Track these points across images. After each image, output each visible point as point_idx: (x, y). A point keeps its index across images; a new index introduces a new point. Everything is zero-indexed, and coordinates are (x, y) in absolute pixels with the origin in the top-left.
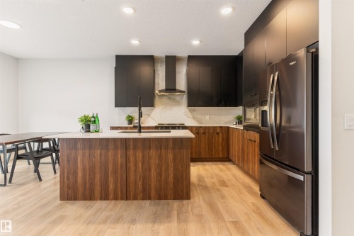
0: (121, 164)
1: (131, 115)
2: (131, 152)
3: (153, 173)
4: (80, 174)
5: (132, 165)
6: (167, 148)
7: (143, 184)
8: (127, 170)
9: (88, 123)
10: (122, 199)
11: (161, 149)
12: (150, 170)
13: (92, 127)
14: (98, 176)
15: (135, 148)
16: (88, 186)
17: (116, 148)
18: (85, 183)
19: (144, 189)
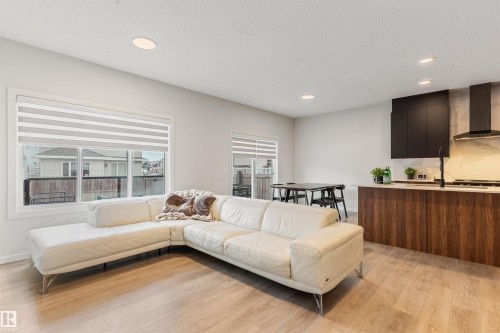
0: (421, 217)
1: (412, 167)
2: (433, 206)
3: (463, 231)
4: (376, 220)
5: (434, 219)
6: (483, 205)
7: (448, 240)
8: (428, 223)
9: (380, 175)
10: (421, 250)
11: (474, 205)
12: (459, 227)
13: (385, 179)
14: (394, 225)
15: (438, 202)
16: (384, 231)
17: (414, 200)
18: (381, 229)
19: (450, 246)
